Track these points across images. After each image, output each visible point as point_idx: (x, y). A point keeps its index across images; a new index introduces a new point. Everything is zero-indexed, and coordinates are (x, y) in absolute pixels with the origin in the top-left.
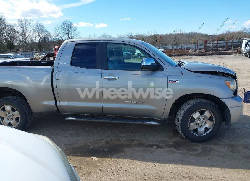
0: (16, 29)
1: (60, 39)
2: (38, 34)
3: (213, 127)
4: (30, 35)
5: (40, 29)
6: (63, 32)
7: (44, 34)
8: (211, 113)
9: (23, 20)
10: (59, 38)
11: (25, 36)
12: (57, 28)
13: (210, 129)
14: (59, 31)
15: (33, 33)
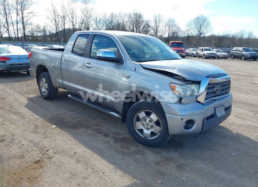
0: (150, 24)
1: (190, 34)
2: (168, 29)
3: (160, 133)
4: (161, 30)
5: (171, 23)
6: (195, 27)
7: (174, 29)
8: (158, 117)
9: (157, 15)
10: (188, 34)
11: (157, 31)
12: (189, 23)
13: (157, 134)
14: (190, 27)
15: (164, 28)
